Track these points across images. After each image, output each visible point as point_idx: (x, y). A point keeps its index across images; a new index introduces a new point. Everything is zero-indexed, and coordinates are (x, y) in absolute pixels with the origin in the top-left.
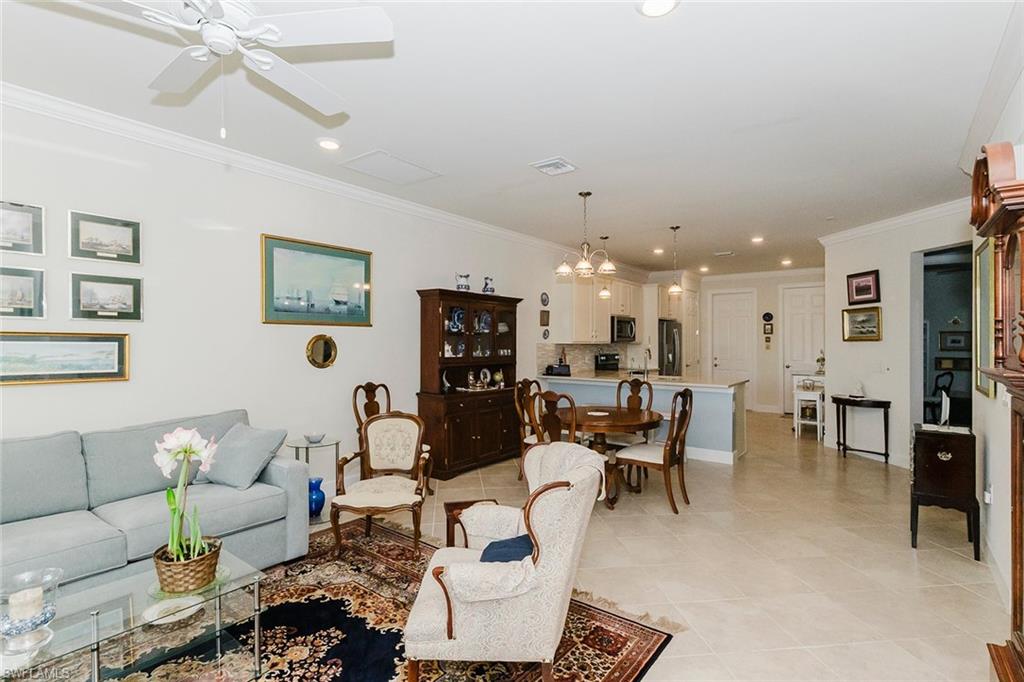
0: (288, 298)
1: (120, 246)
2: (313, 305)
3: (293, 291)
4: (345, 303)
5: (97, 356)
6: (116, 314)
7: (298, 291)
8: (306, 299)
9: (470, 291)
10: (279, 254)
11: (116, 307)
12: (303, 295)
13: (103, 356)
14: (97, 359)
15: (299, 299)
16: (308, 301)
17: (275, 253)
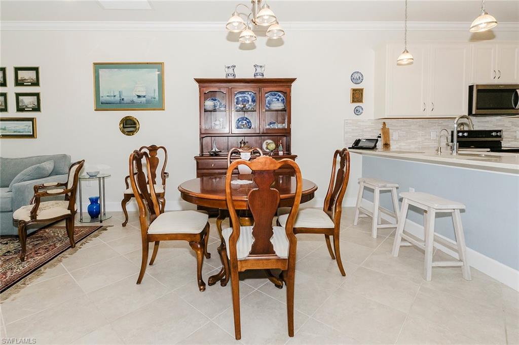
0: (108, 96)
1: (32, 79)
2: (123, 99)
3: (111, 93)
4: (144, 97)
5: (25, 127)
6: (31, 109)
7: (114, 92)
8: (119, 96)
9: (236, 78)
10: (102, 72)
11: (31, 106)
12: (117, 94)
13: (27, 127)
14: (25, 129)
15: (115, 96)
16: (120, 97)
17: (100, 72)
